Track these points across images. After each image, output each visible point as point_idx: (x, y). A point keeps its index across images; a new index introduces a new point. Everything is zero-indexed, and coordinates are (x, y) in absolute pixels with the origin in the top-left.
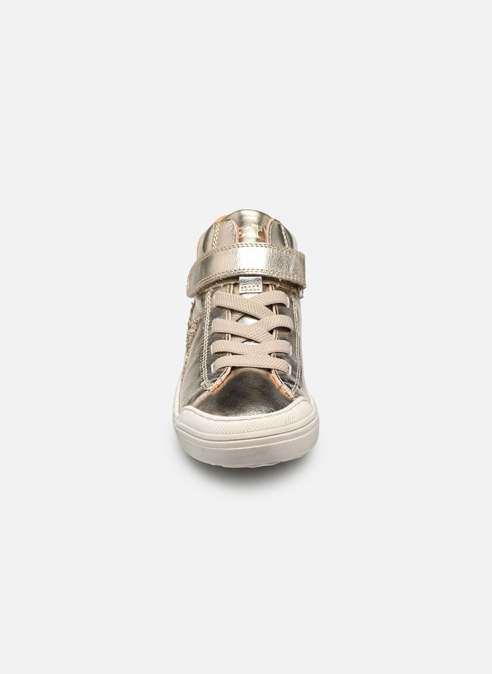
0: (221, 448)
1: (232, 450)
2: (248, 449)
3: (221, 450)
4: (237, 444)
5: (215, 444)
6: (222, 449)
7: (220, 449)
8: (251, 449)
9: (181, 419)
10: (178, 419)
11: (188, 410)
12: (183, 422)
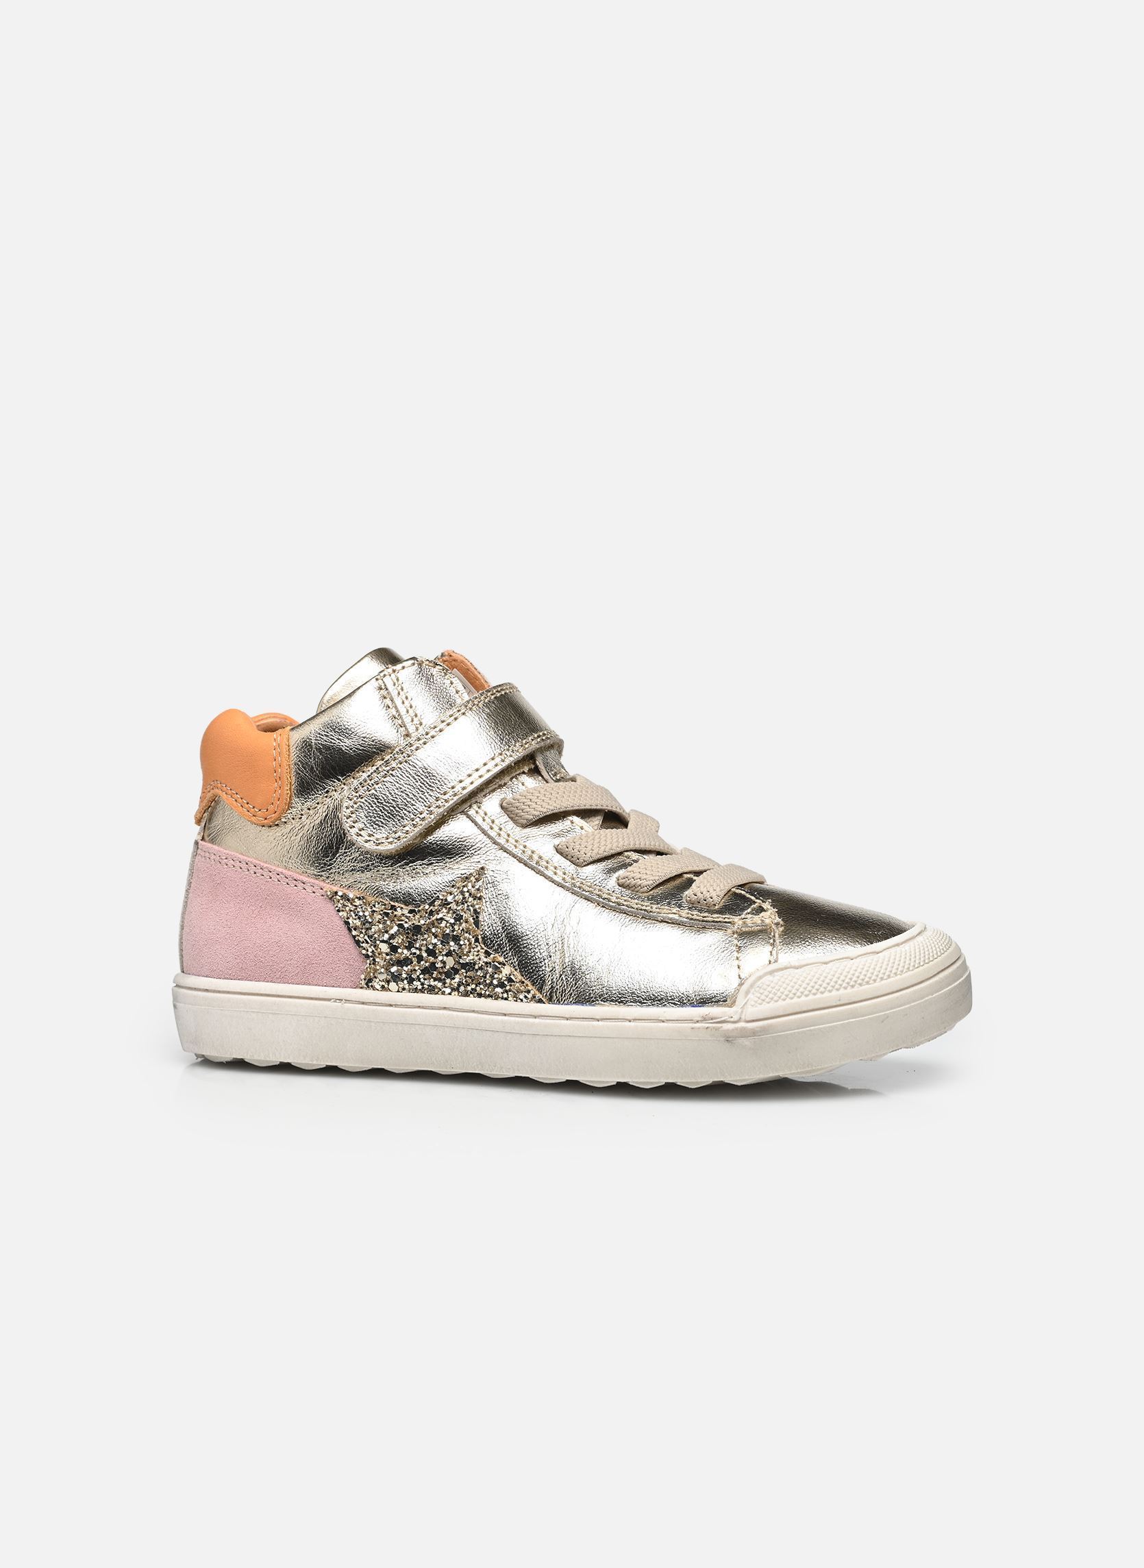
1: (946, 991)
4: (949, 975)
9: (771, 996)
10: (753, 1003)
11: (776, 974)
12: (783, 997)
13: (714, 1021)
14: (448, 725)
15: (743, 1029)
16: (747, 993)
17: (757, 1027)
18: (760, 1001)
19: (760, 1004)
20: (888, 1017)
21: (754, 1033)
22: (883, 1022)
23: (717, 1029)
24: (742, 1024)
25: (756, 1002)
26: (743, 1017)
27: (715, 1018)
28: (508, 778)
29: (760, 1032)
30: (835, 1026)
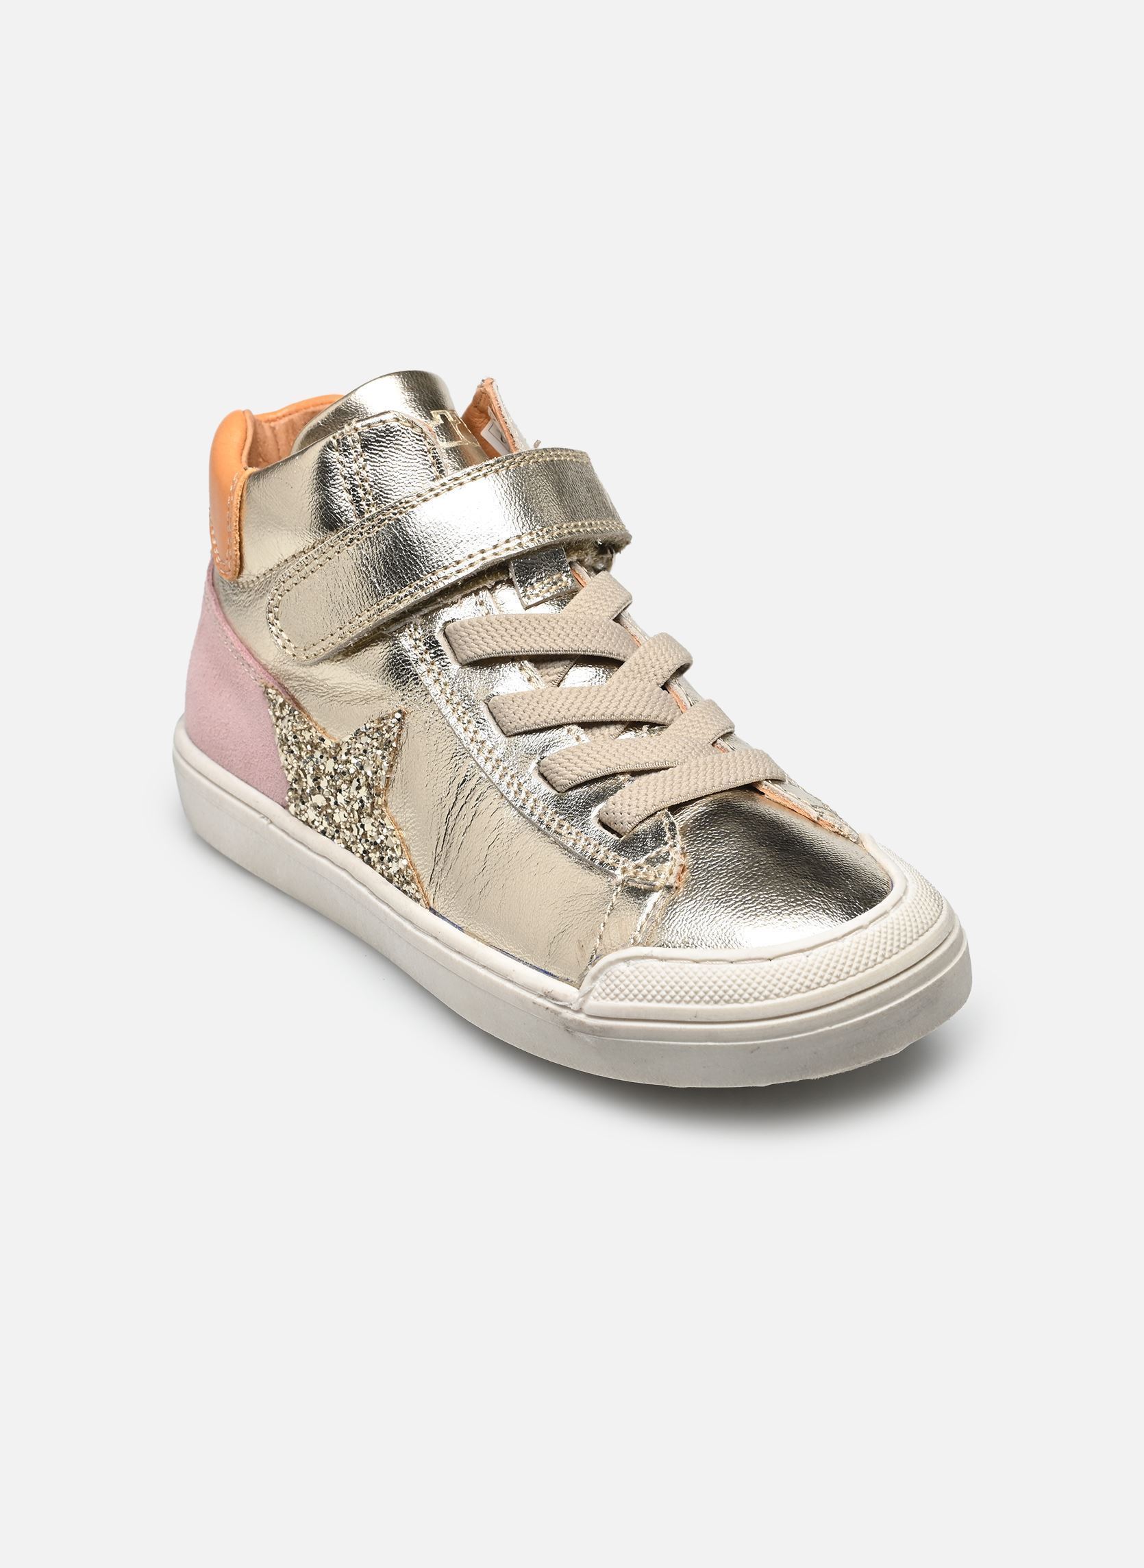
0: (822, 1027)
1: (858, 1021)
2: (900, 1004)
3: (826, 1031)
4: (870, 999)
5: (801, 1022)
6: (828, 1028)
7: (820, 1030)
8: (906, 1001)
9: (617, 991)
10: (596, 994)
11: (632, 962)
12: (631, 996)
13: (555, 1002)
14: (425, 500)
15: (581, 1023)
16: (595, 978)
17: (596, 1026)
18: (604, 995)
19: (604, 998)
20: (759, 1048)
21: (593, 1031)
22: (752, 1052)
23: (557, 1014)
24: (581, 1017)
25: (599, 994)
26: (585, 1008)
27: (558, 1001)
28: (460, 596)
29: (600, 1032)
30: (690, 1047)
